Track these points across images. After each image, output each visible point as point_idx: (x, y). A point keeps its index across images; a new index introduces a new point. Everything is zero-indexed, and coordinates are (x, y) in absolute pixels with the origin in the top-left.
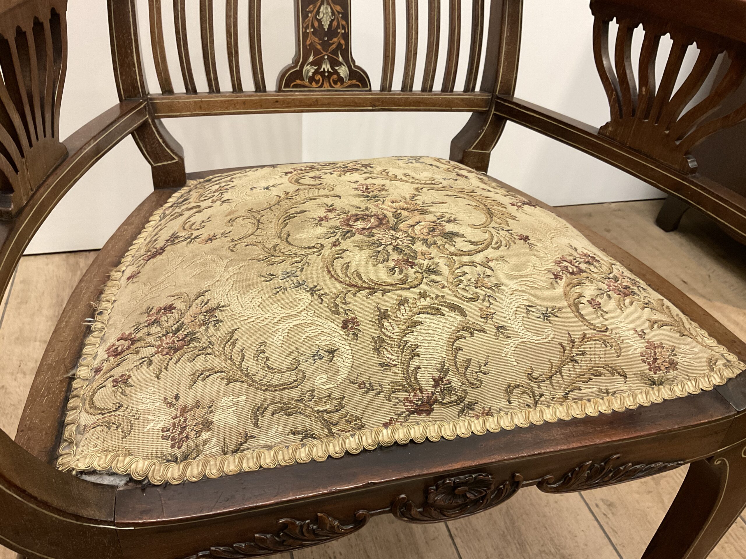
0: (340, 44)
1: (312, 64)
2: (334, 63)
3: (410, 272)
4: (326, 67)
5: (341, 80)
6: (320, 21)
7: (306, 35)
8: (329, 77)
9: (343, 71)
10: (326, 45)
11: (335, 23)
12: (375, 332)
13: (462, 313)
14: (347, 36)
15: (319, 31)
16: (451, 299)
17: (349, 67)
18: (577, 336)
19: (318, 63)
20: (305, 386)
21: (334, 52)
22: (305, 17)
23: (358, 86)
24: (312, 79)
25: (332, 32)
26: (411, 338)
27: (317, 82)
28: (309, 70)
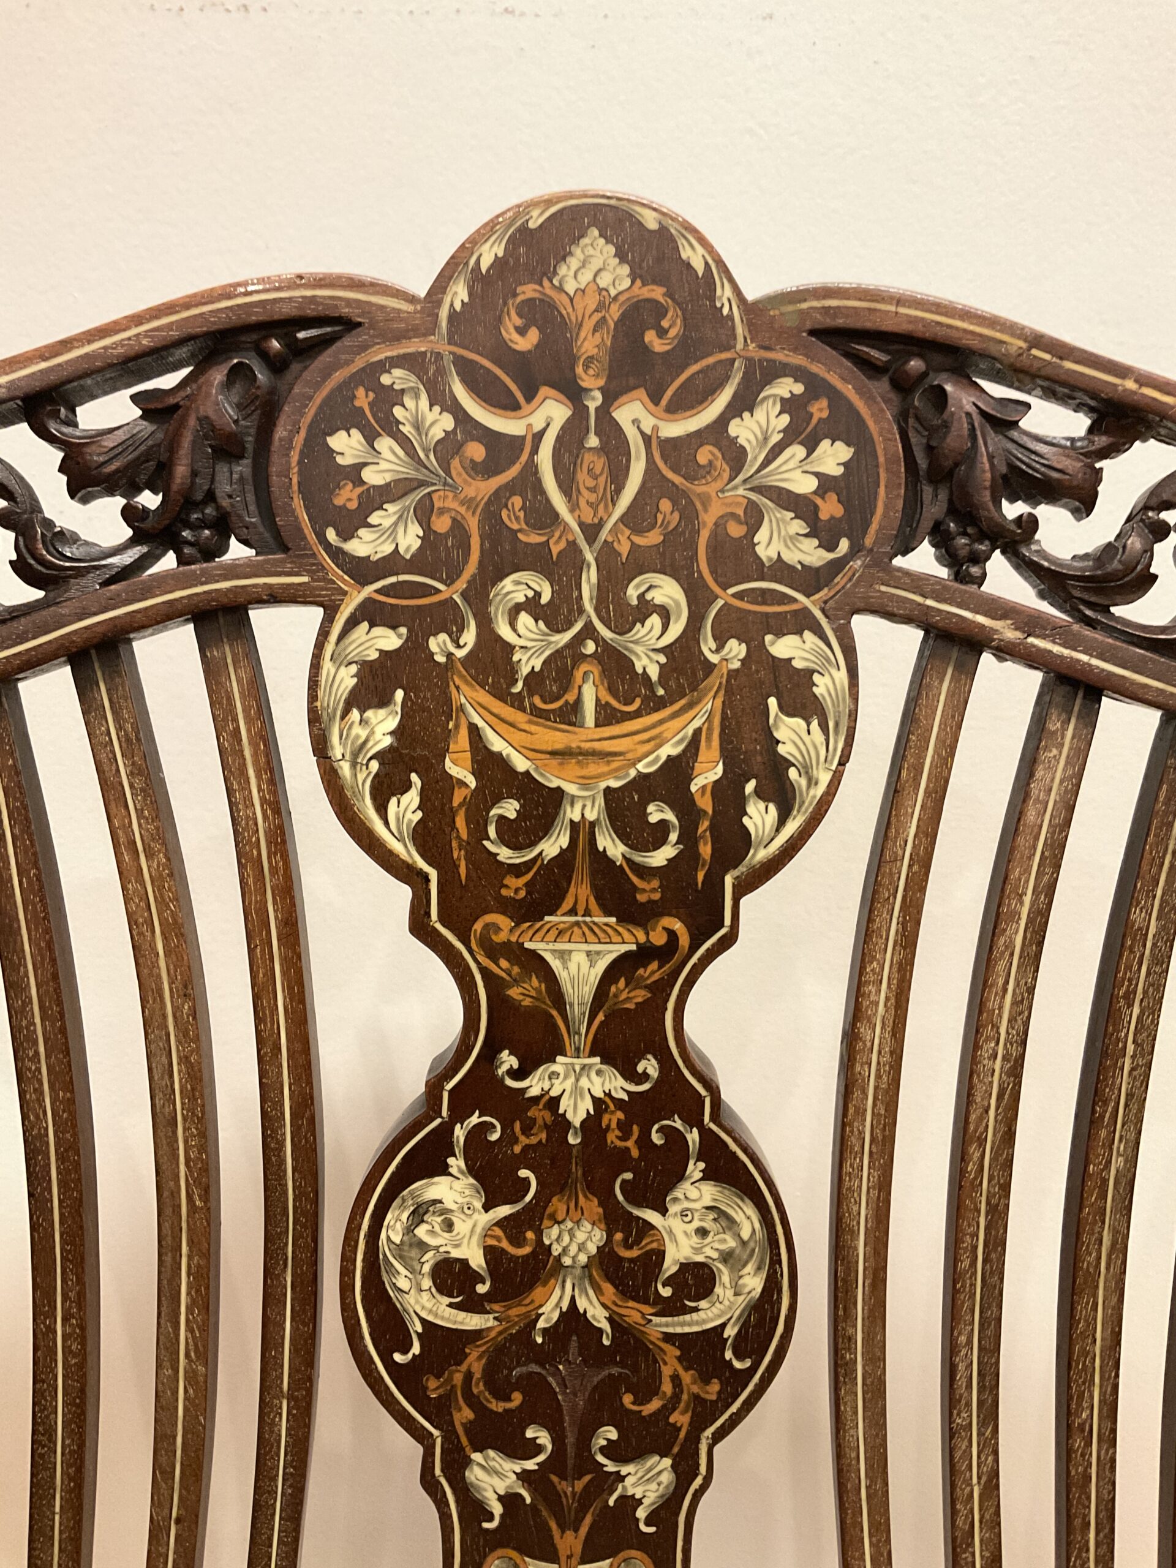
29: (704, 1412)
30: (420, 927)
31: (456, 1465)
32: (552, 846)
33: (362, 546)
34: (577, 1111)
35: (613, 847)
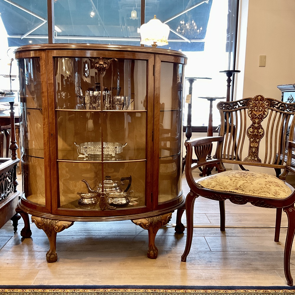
0: (256, 155)
1: (250, 157)
2: (255, 158)
3: (243, 177)
4: (253, 158)
5: (256, 160)
6: (253, 151)
7: (250, 153)
8: (253, 160)
9: (256, 159)
10: (253, 155)
11: (255, 151)
12: (234, 181)
13: (247, 181)
14: (257, 153)
15: (252, 152)
16: (247, 180)
17: (257, 158)
18: (263, 187)
19: (252, 157)
20: (223, 184)
21: (255, 156)
22: (250, 150)
23: (258, 162)
24: (250, 160)
25: (255, 153)
26: (238, 182)
27: (251, 160)
28: (249, 158)
29: (260, 138)
30: (251, 119)
31: (250, 139)
32: (256, 117)
33: (250, 106)
34: (256, 126)
35: (258, 117)
